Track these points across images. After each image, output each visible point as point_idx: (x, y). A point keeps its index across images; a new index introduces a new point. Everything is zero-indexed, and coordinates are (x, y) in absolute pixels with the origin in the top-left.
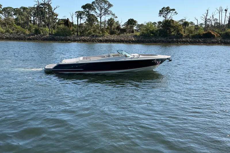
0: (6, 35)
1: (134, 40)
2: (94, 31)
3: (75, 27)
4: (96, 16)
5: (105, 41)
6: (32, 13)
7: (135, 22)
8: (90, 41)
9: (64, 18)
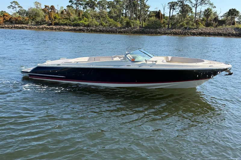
0: (100, 27)
1: (234, 32)
2: (187, 23)
3: (166, 19)
4: (191, 6)
5: (199, 34)
6: (124, 6)
7: (238, 12)
8: (182, 34)
9: (156, 10)
